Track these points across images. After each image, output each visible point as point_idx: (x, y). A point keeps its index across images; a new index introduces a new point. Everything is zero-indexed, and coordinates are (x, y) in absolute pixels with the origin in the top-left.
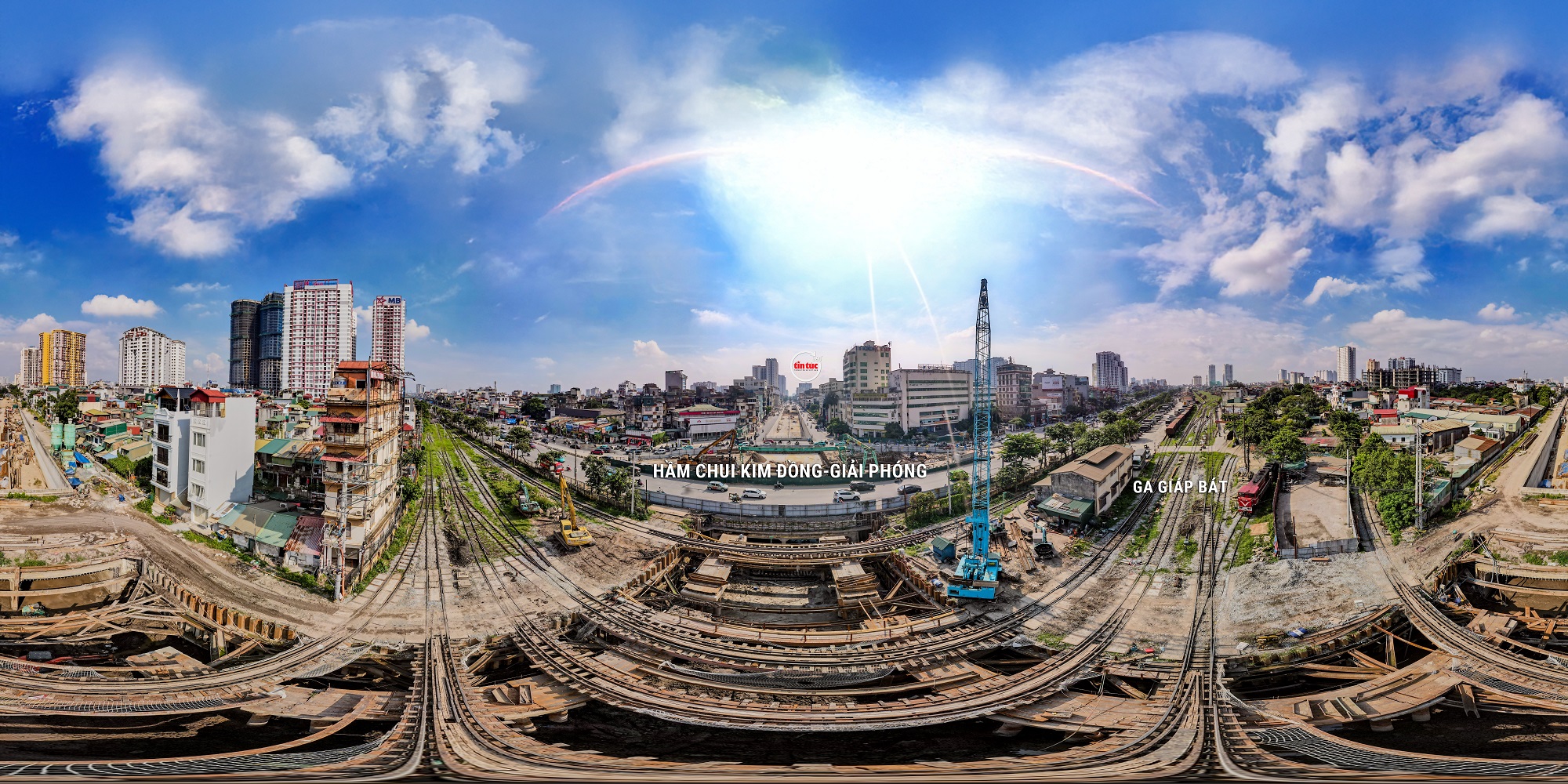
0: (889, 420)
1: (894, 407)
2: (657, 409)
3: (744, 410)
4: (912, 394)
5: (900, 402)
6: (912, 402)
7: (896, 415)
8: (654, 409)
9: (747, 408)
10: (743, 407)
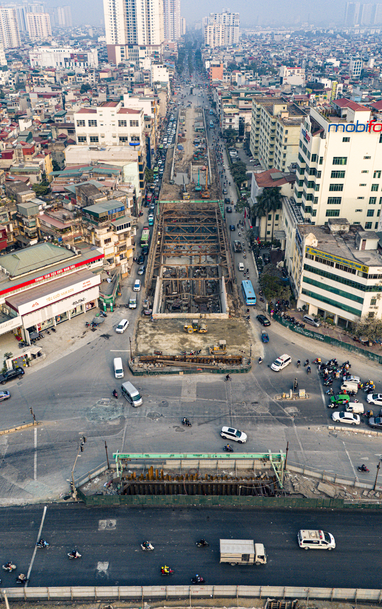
0: (364, 309)
1: (378, 289)
9: (115, 239)
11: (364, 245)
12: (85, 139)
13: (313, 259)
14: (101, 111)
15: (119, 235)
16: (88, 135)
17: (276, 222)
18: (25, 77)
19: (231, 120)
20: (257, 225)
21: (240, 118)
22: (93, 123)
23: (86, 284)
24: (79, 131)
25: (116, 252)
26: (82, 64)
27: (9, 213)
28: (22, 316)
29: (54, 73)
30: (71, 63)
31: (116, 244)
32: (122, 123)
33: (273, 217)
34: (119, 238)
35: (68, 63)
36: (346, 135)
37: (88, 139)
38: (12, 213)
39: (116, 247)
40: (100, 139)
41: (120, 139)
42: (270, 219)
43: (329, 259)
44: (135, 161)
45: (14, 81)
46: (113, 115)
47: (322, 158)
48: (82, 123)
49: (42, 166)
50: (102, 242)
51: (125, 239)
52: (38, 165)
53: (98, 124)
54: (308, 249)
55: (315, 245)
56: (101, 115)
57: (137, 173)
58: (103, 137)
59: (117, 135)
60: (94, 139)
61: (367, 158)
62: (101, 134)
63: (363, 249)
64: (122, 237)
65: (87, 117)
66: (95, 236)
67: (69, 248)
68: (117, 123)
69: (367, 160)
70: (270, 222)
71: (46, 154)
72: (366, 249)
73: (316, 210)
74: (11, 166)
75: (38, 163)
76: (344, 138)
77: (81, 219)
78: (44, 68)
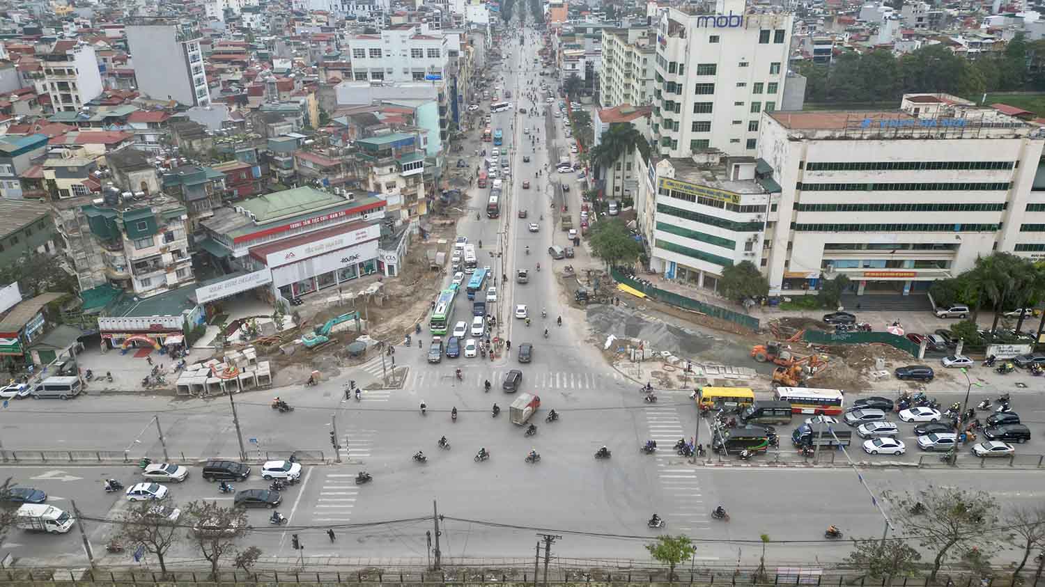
0: (737, 256)
1: (755, 226)
2: (170, 237)
3: (396, 191)
4: (808, 198)
5: (772, 217)
6: (805, 218)
7: (758, 248)
8: (160, 239)
9: (401, 184)
10: (391, 186)
11: (736, 173)
12: (366, 76)
13: (668, 195)
14: (387, 36)
15: (406, 178)
16: (369, 70)
17: (627, 173)
18: (284, 23)
19: (574, 66)
20: (601, 178)
21: (587, 63)
22: (376, 53)
23: (361, 236)
24: (356, 64)
25: (403, 202)
26: (367, 7)
27: (256, 150)
28: (272, 269)
29: (325, 17)
30: (351, 6)
31: (403, 191)
32: (416, 53)
33: (624, 166)
34: (407, 182)
35: (346, 7)
36: (715, 32)
37: (369, 75)
38: (260, 151)
39: (402, 196)
40: (386, 75)
41: (414, 76)
42: (619, 169)
43: (689, 192)
44: (435, 100)
45: (268, 27)
46: (403, 42)
47: (682, 65)
48: (360, 53)
49: (304, 107)
50: (384, 188)
51: (415, 186)
52: (298, 105)
53: (384, 54)
54: (662, 181)
55: (672, 175)
56: (387, 42)
57: (437, 118)
58: (390, 73)
59: (410, 71)
60: (378, 75)
61: (743, 65)
62: (388, 69)
63: (736, 179)
64: (411, 182)
65: (367, 44)
66: (373, 178)
67: (338, 193)
68: (409, 53)
69: (743, 67)
70: (619, 173)
71: (310, 92)
72: (739, 178)
73: (676, 141)
74: (261, 105)
75: (298, 102)
76: (711, 37)
77: (354, 157)
78: (312, 12)
